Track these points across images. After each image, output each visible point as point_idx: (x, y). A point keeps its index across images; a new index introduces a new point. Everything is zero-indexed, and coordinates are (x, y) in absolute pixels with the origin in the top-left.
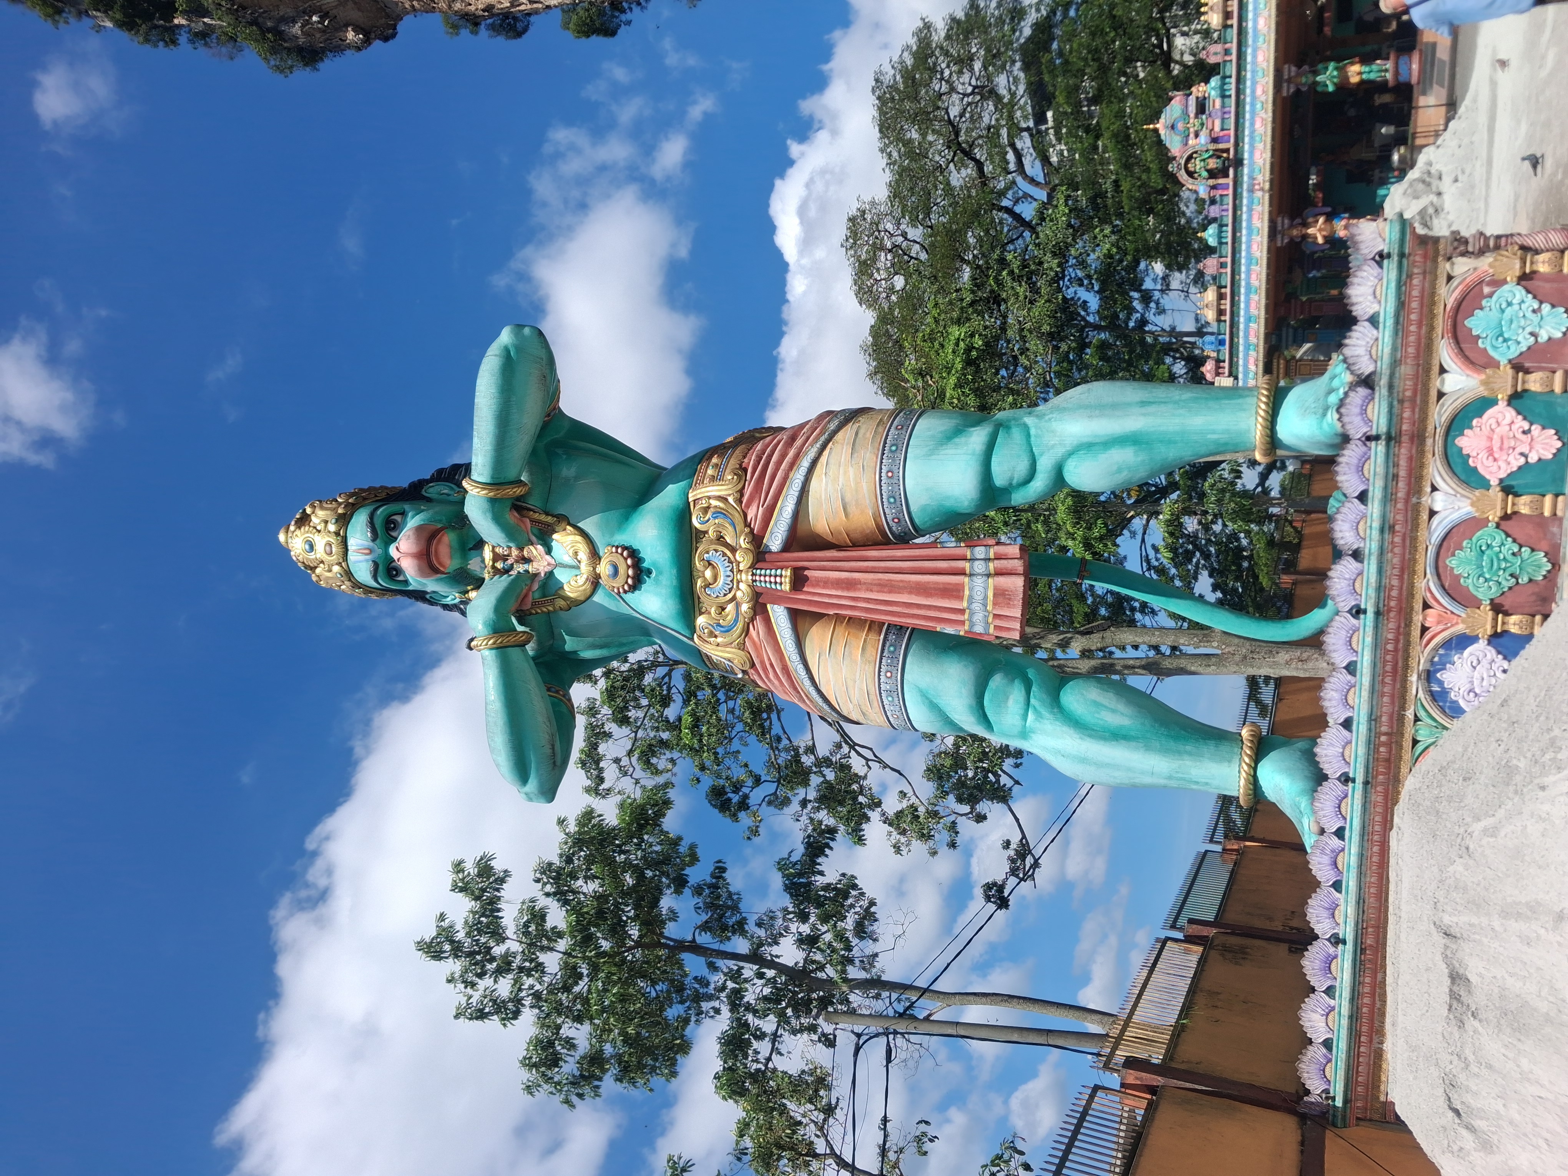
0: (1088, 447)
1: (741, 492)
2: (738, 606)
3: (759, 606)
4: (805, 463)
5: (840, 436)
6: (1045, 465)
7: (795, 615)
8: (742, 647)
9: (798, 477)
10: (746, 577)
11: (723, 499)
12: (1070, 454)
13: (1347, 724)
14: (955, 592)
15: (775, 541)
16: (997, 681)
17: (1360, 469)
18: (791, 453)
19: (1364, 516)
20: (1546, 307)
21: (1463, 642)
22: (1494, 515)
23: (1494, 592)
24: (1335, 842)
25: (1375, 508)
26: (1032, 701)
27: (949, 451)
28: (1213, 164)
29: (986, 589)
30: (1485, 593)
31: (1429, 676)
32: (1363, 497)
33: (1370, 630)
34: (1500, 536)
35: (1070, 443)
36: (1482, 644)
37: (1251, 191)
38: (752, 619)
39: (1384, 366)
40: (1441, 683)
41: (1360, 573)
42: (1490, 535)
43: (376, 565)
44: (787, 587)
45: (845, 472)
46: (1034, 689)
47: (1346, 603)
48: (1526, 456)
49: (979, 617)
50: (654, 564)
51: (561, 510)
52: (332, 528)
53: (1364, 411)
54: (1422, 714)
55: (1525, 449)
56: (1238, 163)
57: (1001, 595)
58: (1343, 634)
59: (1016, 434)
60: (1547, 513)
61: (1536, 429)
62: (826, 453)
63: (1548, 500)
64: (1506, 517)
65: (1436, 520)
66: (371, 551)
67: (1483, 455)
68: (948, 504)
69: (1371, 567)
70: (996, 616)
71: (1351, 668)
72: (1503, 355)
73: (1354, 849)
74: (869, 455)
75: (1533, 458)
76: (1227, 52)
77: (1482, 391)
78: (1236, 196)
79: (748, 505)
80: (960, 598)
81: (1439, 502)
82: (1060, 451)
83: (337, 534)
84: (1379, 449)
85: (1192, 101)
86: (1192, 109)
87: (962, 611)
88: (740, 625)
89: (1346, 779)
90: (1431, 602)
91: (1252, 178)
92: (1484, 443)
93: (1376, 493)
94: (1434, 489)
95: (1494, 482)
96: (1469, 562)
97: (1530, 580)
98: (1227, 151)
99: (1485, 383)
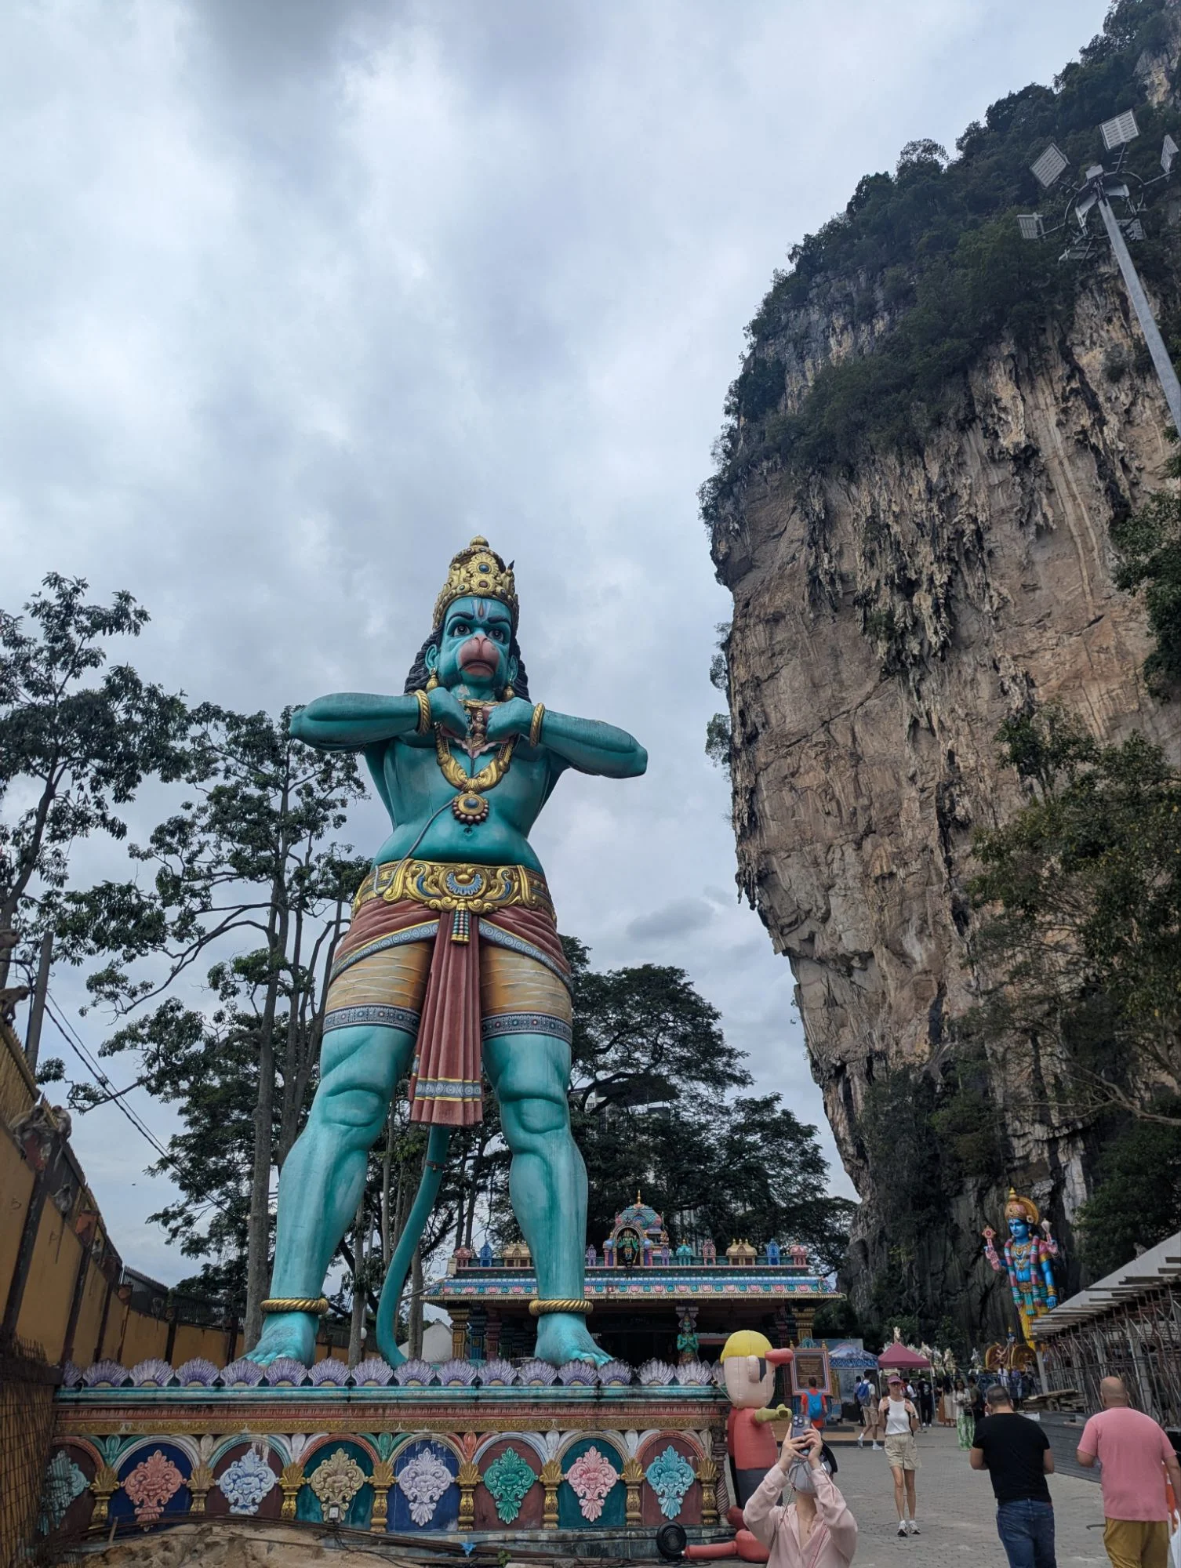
0: (549, 1173)
1: (523, 906)
2: (439, 897)
3: (436, 913)
4: (543, 957)
5: (560, 984)
6: (537, 1141)
7: (429, 942)
8: (403, 897)
9: (534, 951)
10: (461, 906)
11: (519, 892)
12: (544, 1160)
13: (393, 1382)
14: (450, 1072)
15: (487, 929)
16: (373, 1101)
17: (577, 1378)
18: (549, 946)
19: (545, 1384)
20: (680, 1501)
21: (453, 1464)
22: (545, 1478)
23: (490, 1484)
24: (300, 1378)
25: (551, 1390)
26: (355, 1129)
27: (550, 1068)
28: (628, 1252)
29: (454, 1096)
30: (490, 1477)
31: (426, 1443)
32: (558, 1382)
33: (465, 1393)
34: (528, 1483)
35: (552, 1159)
36: (452, 1479)
37: (608, 1285)
38: (427, 906)
39: (646, 1390)
40: (421, 1451)
41: (505, 1384)
42: (529, 1477)
43: (471, 617)
44: (454, 937)
45: (537, 989)
46: (364, 1130)
47: (483, 1373)
48: (584, 1497)
49: (429, 1088)
50: (475, 836)
51: (512, 768)
52: (499, 589)
53: (616, 1378)
54: (399, 1438)
55: (588, 1496)
56: (629, 1273)
57: (448, 1107)
58: (461, 1374)
59: (557, 1119)
60: (546, 1516)
61: (601, 1502)
62: (550, 974)
63: (555, 1516)
64: (543, 1485)
65: (539, 1436)
66: (481, 616)
67: (584, 1467)
68: (510, 1065)
69: (510, 1391)
70: (432, 1103)
71: (436, 1382)
72: (651, 1474)
73: (295, 1394)
74: (548, 1006)
75: (582, 1502)
76: (710, 1261)
77: (626, 1461)
78: (603, 1273)
79: (514, 911)
80: (447, 1075)
81: (552, 1437)
82: (546, 1151)
83: (494, 592)
84: (591, 1391)
85: (658, 1231)
86: (652, 1231)
87: (435, 1076)
88: (423, 897)
89: (351, 1383)
90: (482, 1438)
91: (617, 1285)
92: (592, 1466)
93: (562, 1391)
94: (561, 1433)
95: (566, 1476)
96: (510, 1464)
97: (498, 1509)
98: (638, 1263)
99: (633, 1461)
